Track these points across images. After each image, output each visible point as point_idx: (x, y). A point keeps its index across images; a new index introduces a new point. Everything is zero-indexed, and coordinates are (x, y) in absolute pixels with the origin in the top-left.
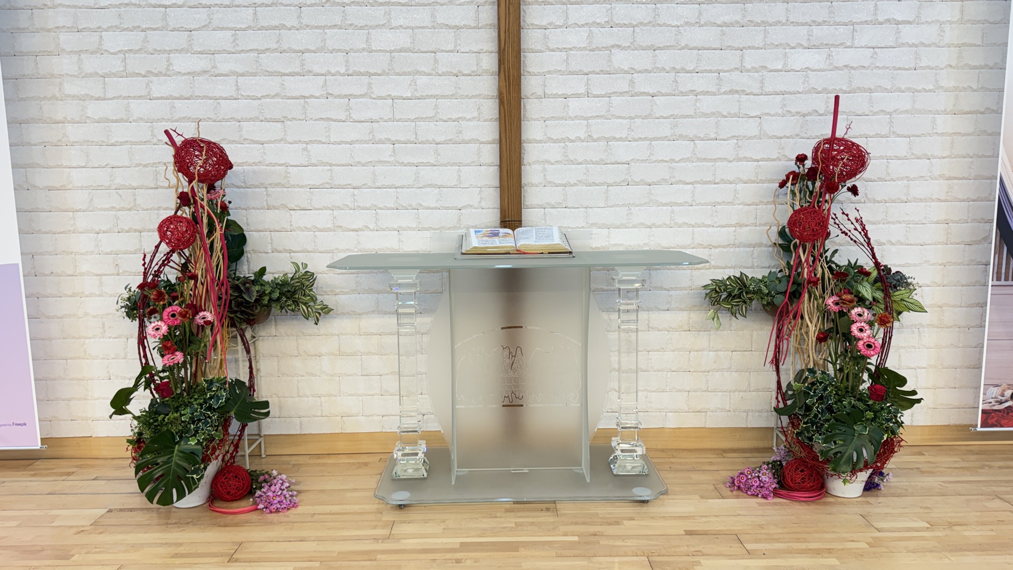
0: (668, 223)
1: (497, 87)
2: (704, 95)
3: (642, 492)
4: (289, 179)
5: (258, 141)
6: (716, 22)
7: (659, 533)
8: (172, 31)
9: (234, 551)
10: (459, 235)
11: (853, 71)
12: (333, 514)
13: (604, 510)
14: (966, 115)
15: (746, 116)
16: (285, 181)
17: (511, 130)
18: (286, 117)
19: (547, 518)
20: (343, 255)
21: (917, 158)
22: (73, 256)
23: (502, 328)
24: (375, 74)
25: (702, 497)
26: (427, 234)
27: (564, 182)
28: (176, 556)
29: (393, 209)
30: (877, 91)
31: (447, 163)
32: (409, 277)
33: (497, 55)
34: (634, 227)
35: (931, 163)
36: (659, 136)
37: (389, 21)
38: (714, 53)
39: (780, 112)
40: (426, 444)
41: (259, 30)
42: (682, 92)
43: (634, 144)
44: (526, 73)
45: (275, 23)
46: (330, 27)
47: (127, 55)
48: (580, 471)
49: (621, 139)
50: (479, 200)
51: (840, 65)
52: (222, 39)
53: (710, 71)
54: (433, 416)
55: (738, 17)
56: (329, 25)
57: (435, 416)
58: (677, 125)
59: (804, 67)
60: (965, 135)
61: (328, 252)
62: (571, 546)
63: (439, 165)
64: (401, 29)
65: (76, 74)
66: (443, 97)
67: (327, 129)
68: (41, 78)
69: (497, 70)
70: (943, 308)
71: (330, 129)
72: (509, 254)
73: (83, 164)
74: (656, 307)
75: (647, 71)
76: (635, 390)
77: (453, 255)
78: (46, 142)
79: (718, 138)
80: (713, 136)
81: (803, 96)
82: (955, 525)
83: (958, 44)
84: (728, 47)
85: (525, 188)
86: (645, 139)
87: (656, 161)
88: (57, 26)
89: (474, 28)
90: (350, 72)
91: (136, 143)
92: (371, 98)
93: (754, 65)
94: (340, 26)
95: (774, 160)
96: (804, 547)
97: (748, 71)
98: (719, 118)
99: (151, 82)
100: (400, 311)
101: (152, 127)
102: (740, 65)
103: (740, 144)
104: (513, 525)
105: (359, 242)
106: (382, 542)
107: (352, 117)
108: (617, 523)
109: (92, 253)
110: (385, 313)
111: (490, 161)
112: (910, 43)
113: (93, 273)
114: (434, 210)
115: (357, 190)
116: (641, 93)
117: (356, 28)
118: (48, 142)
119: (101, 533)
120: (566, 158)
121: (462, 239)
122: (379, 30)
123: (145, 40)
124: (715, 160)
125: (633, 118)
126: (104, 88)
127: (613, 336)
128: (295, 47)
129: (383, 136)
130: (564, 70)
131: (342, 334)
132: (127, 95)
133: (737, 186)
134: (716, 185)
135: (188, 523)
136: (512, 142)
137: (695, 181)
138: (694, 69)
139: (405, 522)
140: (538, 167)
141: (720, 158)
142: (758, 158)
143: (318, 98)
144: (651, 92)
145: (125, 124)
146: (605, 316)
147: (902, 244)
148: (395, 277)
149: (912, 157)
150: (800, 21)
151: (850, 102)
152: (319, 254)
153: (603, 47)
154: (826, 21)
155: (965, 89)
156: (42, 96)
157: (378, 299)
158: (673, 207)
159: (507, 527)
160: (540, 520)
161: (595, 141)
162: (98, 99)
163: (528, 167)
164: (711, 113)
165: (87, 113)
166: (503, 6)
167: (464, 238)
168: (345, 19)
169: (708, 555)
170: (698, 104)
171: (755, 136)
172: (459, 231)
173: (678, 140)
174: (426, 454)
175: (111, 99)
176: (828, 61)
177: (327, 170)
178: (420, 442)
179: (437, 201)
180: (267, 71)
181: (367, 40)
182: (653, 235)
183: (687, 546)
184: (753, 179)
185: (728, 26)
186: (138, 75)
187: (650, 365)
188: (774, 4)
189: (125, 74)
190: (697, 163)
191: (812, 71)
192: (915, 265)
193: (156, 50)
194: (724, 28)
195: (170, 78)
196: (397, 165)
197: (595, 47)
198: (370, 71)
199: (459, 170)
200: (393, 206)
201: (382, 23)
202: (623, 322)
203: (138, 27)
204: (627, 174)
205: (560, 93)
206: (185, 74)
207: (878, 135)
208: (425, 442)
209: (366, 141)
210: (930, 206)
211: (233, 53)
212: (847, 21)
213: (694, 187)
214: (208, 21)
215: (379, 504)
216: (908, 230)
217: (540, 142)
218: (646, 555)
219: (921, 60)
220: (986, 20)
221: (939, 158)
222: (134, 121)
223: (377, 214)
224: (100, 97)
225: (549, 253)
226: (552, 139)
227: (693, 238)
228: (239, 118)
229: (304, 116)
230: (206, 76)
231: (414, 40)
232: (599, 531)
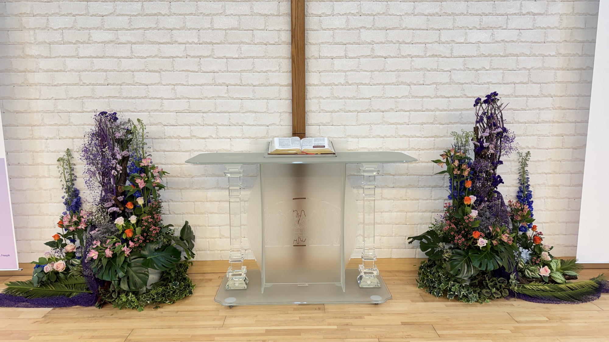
0: (394, 135)
1: (291, 52)
2: (416, 57)
3: (375, 298)
4: (163, 107)
5: (144, 84)
6: (424, 13)
7: (386, 324)
8: (91, 16)
9: (128, 335)
10: (267, 142)
11: (507, 44)
12: (190, 311)
13: (353, 309)
14: (575, 71)
15: (442, 71)
16: (161, 108)
17: (299, 78)
18: (162, 69)
19: (319, 314)
20: (197, 154)
21: (545, 97)
22: (32, 153)
23: (293, 199)
24: (216, 43)
25: (413, 301)
26: (248, 141)
27: (331, 110)
28: (93, 337)
29: (227, 125)
30: (521, 56)
31: (260, 98)
32: (237, 168)
33: (290, 32)
34: (373, 137)
35: (553, 100)
36: (389, 83)
37: (224, 11)
38: (423, 32)
39: (462, 68)
40: (247, 269)
41: (145, 16)
42: (403, 56)
43: (374, 87)
44: (308, 44)
45: (155, 12)
46: (188, 15)
47: (64, 31)
48: (340, 285)
49: (366, 84)
50: (280, 120)
51: (499, 40)
52: (122, 21)
53: (420, 43)
54: (250, 251)
55: (437, 10)
56: (188, 13)
57: (252, 251)
58: (400, 76)
59: (477, 41)
60: (574, 83)
61: (187, 151)
62: (333, 331)
63: (255, 99)
64: (232, 16)
65: (32, 42)
66: (258, 58)
67: (187, 77)
68: (11, 45)
69: (291, 41)
70: (560, 187)
71: (188, 77)
72: (297, 154)
73: (38, 97)
74: (386, 186)
75: (382, 43)
76: (373, 236)
77: (263, 154)
78: (14, 84)
79: (425, 83)
80: (421, 83)
81: (477, 58)
82: (563, 319)
83: (571, 28)
84: (431, 28)
85: (308, 113)
86: (381, 84)
87: (387, 98)
88: (20, 12)
89: (277, 15)
90: (201, 42)
91: (70, 85)
92: (213, 58)
93: (447, 40)
94: (195, 14)
95: (458, 97)
96: (472, 333)
97: (444, 43)
98: (425, 72)
99: (79, 47)
100: (231, 188)
101: (80, 75)
102: (438, 39)
103: (438, 87)
104: (298, 319)
105: (206, 146)
106: (218, 329)
107: (202, 70)
108: (361, 317)
109: (43, 151)
110: (223, 189)
111: (286, 97)
112: (542, 27)
113: (44, 164)
114: (252, 127)
115: (205, 114)
116: (378, 56)
117: (204, 15)
118: (16, 84)
119: (48, 323)
120: (333, 95)
121: (269, 144)
122: (218, 16)
123: (75, 21)
124: (423, 97)
125: (373, 71)
126: (50, 51)
127: (360, 203)
128: (166, 26)
129: (221, 81)
130: (331, 42)
131: (196, 201)
132: (64, 55)
133: (436, 113)
134: (423, 112)
135: (101, 317)
136: (299, 86)
137: (410, 110)
138: (410, 42)
139: (232, 316)
140: (316, 101)
141: (426, 96)
142: (449, 96)
143: (181, 58)
144: (384, 56)
145: (63, 73)
146: (355, 191)
147: (535, 148)
148: (228, 168)
149: (542, 96)
150: (475, 13)
151: (505, 62)
152: (182, 153)
153: (355, 28)
154: (491, 13)
155: (574, 55)
156: (12, 56)
157: (218, 180)
158: (397, 126)
159: (294, 320)
160: (315, 315)
161: (350, 85)
162: (46, 57)
163: (309, 101)
164: (421, 68)
165: (39, 66)
166: (294, 2)
167: (270, 144)
168: (198, 10)
169: (415, 338)
170: (413, 63)
171: (447, 83)
172: (268, 139)
173: (400, 85)
174: (247, 274)
175: (54, 58)
176: (492, 37)
177: (187, 102)
178: (243, 267)
179: (254, 121)
180: (149, 41)
181: (211, 23)
182: (385, 142)
183: (403, 332)
184: (446, 109)
185: (431, 16)
186: (71, 43)
187: (382, 220)
188: (459, 2)
189: (63, 42)
190: (412, 99)
191: (482, 43)
192: (543, 161)
193: (81, 28)
194: (429, 17)
195: (90, 45)
196: (229, 98)
197: (350, 28)
198: (213, 42)
199: (267, 102)
200: (227, 124)
201: (220, 12)
202: (366, 195)
203: (70, 13)
204: (370, 105)
205: (329, 56)
206: (99, 43)
207: (521, 83)
208: (246, 267)
209: (210, 84)
210: (552, 126)
211: (129, 30)
212: (503, 13)
213: (410, 114)
214: (114, 10)
215: (217, 305)
216: (539, 140)
217: (317, 85)
218: (378, 337)
219: (548, 37)
220: (587, 13)
221: (558, 97)
222: (69, 71)
223: (217, 128)
224: (47, 56)
225: (321, 154)
226: (324, 84)
227: (409, 144)
228: (133, 70)
229: (172, 69)
230: (113, 44)
231: (240, 23)
232: (349, 323)
